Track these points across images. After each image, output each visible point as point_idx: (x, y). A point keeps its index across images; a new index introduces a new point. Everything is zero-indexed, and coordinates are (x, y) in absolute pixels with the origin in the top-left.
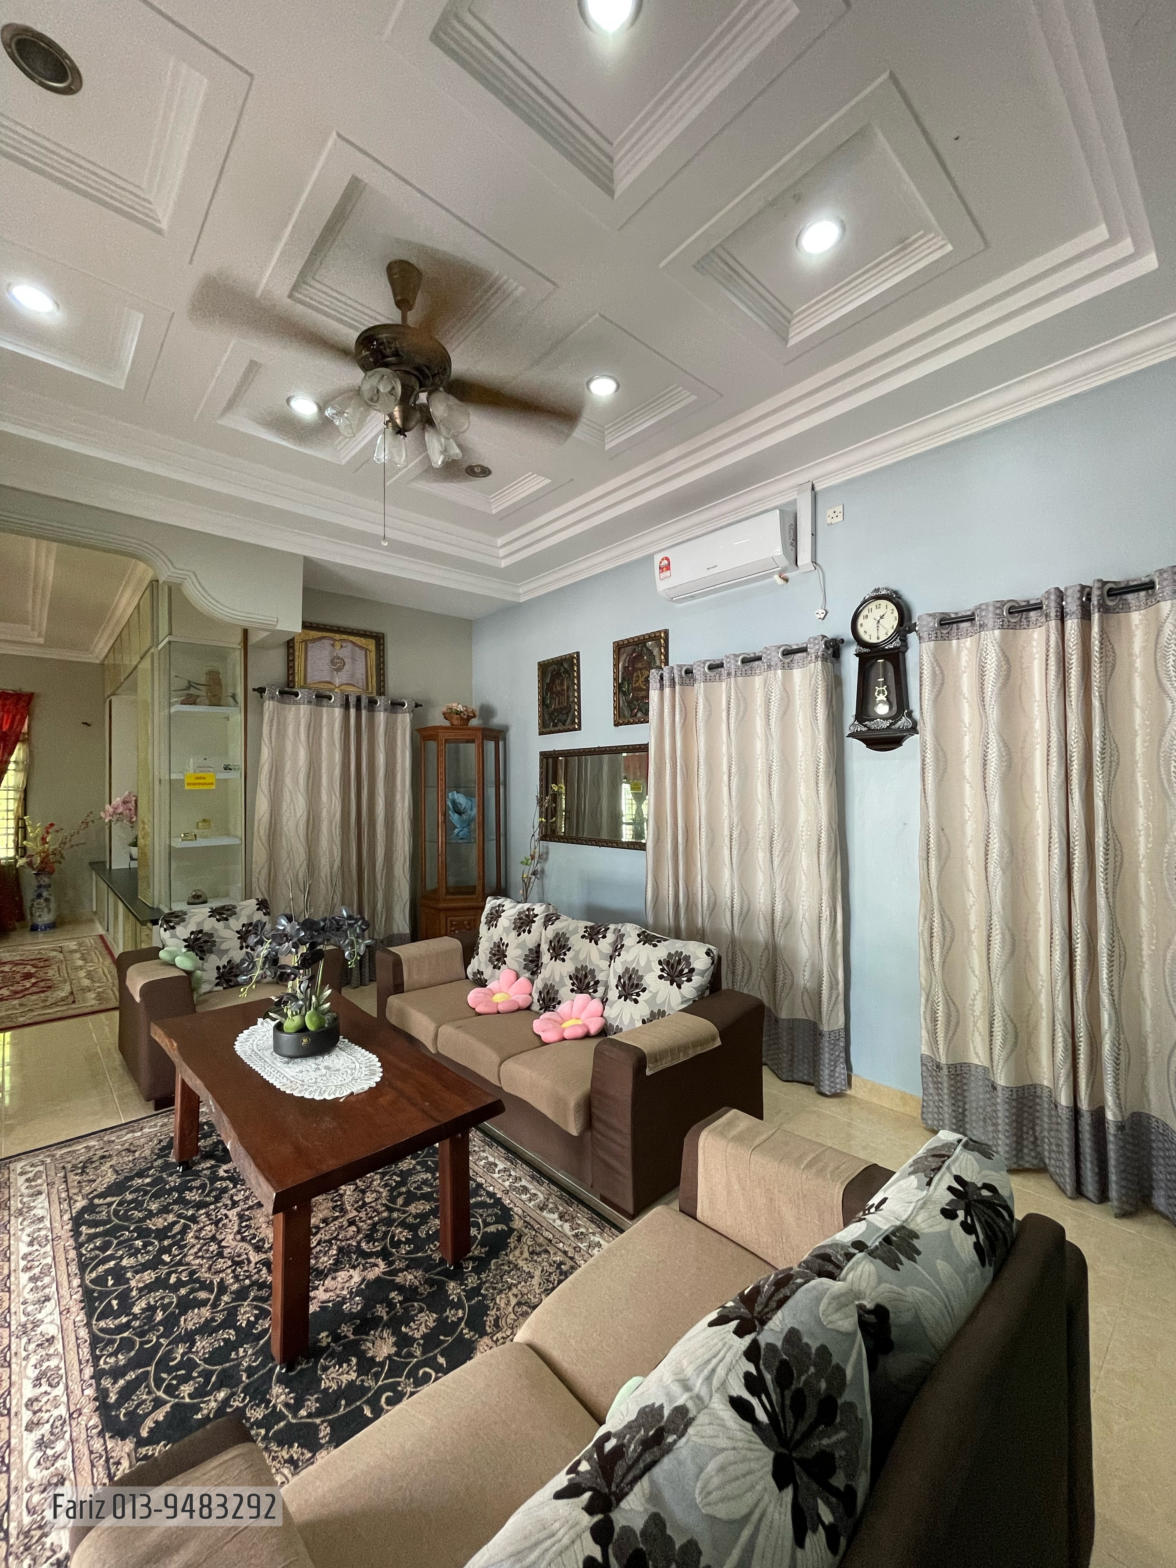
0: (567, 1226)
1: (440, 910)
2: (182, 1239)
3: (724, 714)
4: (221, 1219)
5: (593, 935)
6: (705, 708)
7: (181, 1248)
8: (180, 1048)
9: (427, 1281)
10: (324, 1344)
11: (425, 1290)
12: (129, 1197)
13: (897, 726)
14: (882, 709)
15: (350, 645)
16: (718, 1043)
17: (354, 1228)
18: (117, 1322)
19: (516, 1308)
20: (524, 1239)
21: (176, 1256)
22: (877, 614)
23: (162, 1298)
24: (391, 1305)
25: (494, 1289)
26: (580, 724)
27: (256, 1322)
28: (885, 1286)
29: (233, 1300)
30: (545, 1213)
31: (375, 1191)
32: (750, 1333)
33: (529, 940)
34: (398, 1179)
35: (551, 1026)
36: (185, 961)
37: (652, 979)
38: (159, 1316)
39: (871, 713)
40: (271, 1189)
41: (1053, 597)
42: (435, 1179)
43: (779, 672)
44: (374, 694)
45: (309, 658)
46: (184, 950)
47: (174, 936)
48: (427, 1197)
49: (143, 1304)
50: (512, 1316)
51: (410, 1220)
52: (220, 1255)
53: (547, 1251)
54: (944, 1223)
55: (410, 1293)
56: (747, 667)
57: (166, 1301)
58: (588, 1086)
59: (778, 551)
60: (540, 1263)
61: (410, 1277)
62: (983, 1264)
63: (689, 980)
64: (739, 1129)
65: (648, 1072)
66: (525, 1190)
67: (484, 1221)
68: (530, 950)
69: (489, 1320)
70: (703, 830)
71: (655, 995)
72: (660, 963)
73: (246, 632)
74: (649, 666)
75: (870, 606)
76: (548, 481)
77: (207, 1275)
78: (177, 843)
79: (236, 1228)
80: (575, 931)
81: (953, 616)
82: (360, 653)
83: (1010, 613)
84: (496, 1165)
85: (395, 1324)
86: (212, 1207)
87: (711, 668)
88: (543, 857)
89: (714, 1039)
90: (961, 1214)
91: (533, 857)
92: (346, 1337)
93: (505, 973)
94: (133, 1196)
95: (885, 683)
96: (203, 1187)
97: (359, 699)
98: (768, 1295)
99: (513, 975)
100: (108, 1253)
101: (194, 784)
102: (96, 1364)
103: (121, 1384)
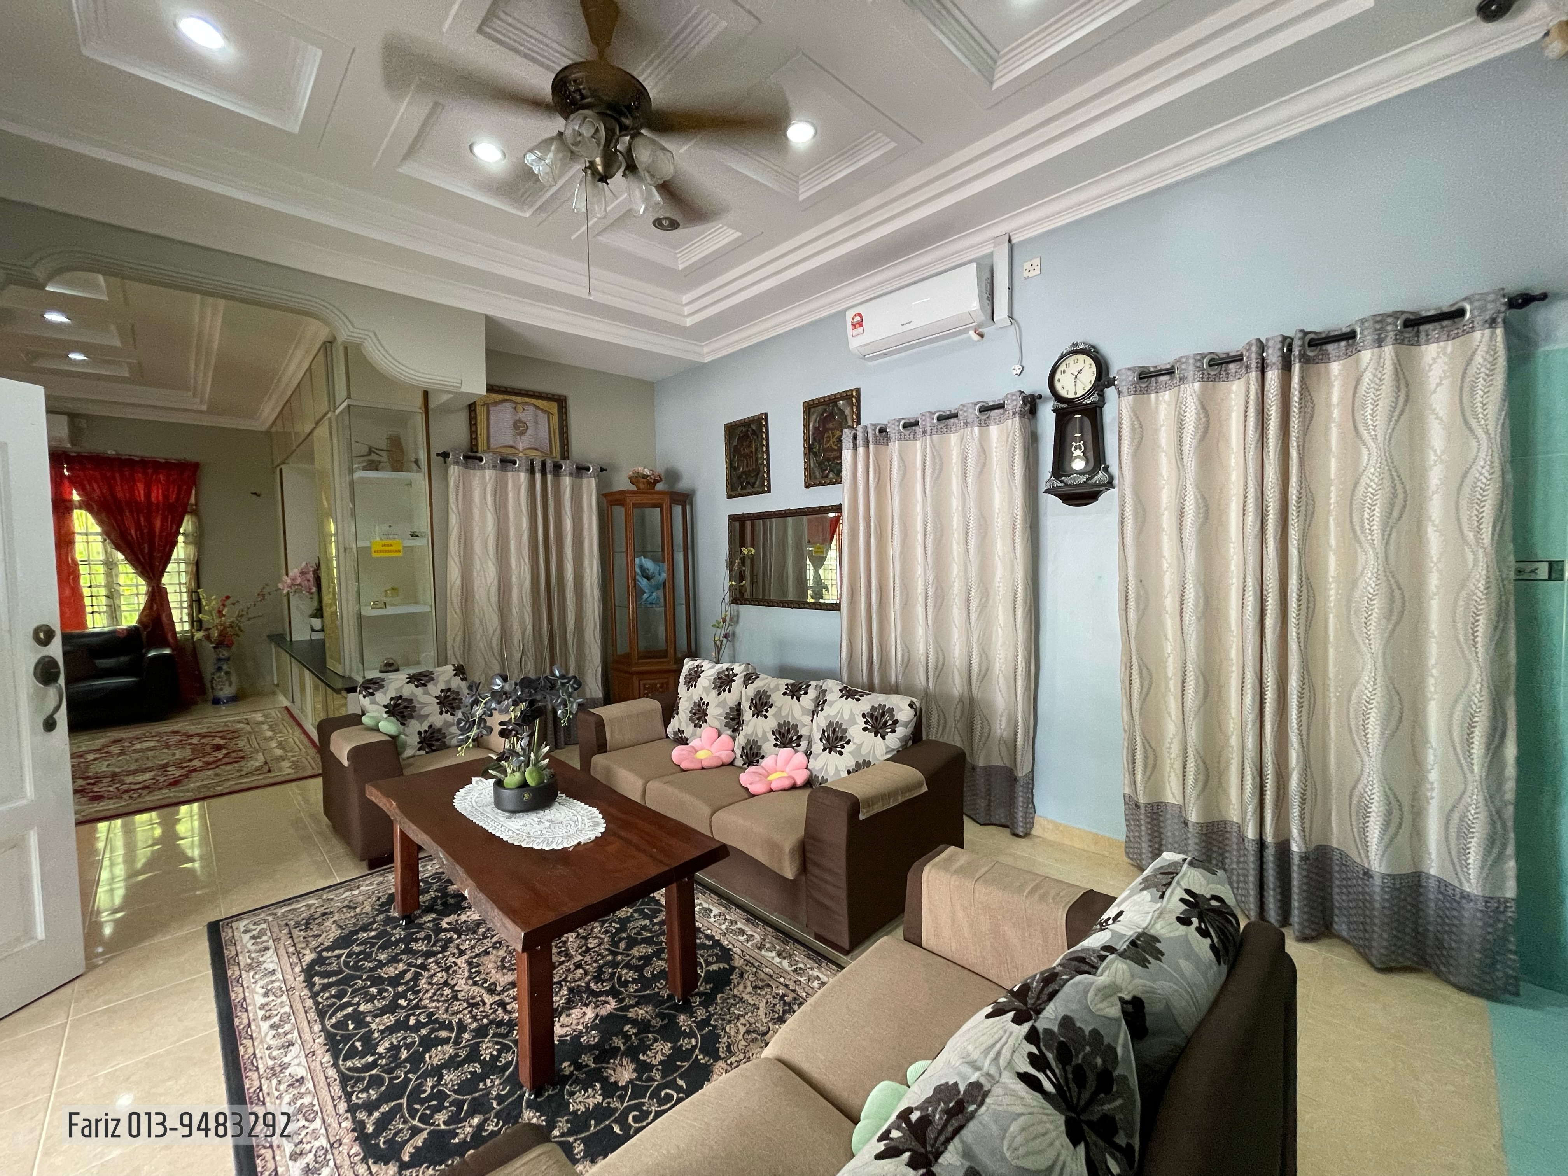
0: (785, 963)
1: (633, 674)
2: (416, 985)
3: (919, 474)
4: (451, 967)
5: (795, 692)
6: (899, 467)
7: (416, 993)
8: (399, 806)
9: (657, 1015)
10: (567, 1073)
11: (657, 1023)
12: (356, 949)
13: (1093, 481)
14: (1078, 465)
15: (532, 408)
16: (925, 789)
17: (581, 971)
18: (363, 1061)
19: (746, 1036)
20: (746, 976)
21: (411, 1000)
22: (1074, 369)
23: (405, 1038)
24: (626, 1037)
25: (723, 1020)
26: (769, 487)
27: (499, 1056)
28: (1138, 981)
29: (474, 1038)
30: (763, 952)
31: (596, 937)
32: (1027, 1021)
33: (730, 698)
34: (617, 926)
35: (758, 779)
36: (389, 726)
37: (856, 732)
38: (404, 1054)
39: (1068, 469)
40: (519, 930)
41: (1254, 348)
42: (654, 925)
43: (976, 429)
44: (558, 459)
45: (492, 422)
46: (385, 716)
47: (374, 702)
48: (648, 941)
49: (387, 1045)
50: (743, 1043)
51: (634, 962)
52: (455, 998)
53: (769, 986)
54: (1182, 929)
55: (644, 1026)
56: (942, 424)
57: (409, 1040)
58: (802, 833)
59: (975, 305)
60: (764, 996)
61: (641, 1012)
62: (1219, 963)
63: (893, 731)
64: (958, 864)
65: (862, 817)
66: (742, 932)
67: (706, 961)
68: (731, 708)
69: (722, 1046)
70: (897, 588)
71: (859, 746)
72: (864, 716)
73: (426, 394)
74: (842, 425)
75: (1067, 361)
76: (738, 234)
77: (445, 1016)
78: (367, 611)
79: (467, 974)
80: (777, 688)
81: (1152, 369)
82: (543, 418)
83: (1210, 365)
84: (711, 911)
85: (633, 1053)
86: (440, 956)
87: (905, 426)
88: (735, 620)
89: (920, 785)
90: (1195, 921)
91: (724, 621)
92: (587, 1065)
93: (706, 731)
94: (361, 948)
95: (1081, 438)
96: (428, 938)
97: (544, 464)
98: (1038, 990)
99: (715, 733)
100: (345, 1000)
101: (381, 551)
102: (349, 1099)
103: (376, 1115)
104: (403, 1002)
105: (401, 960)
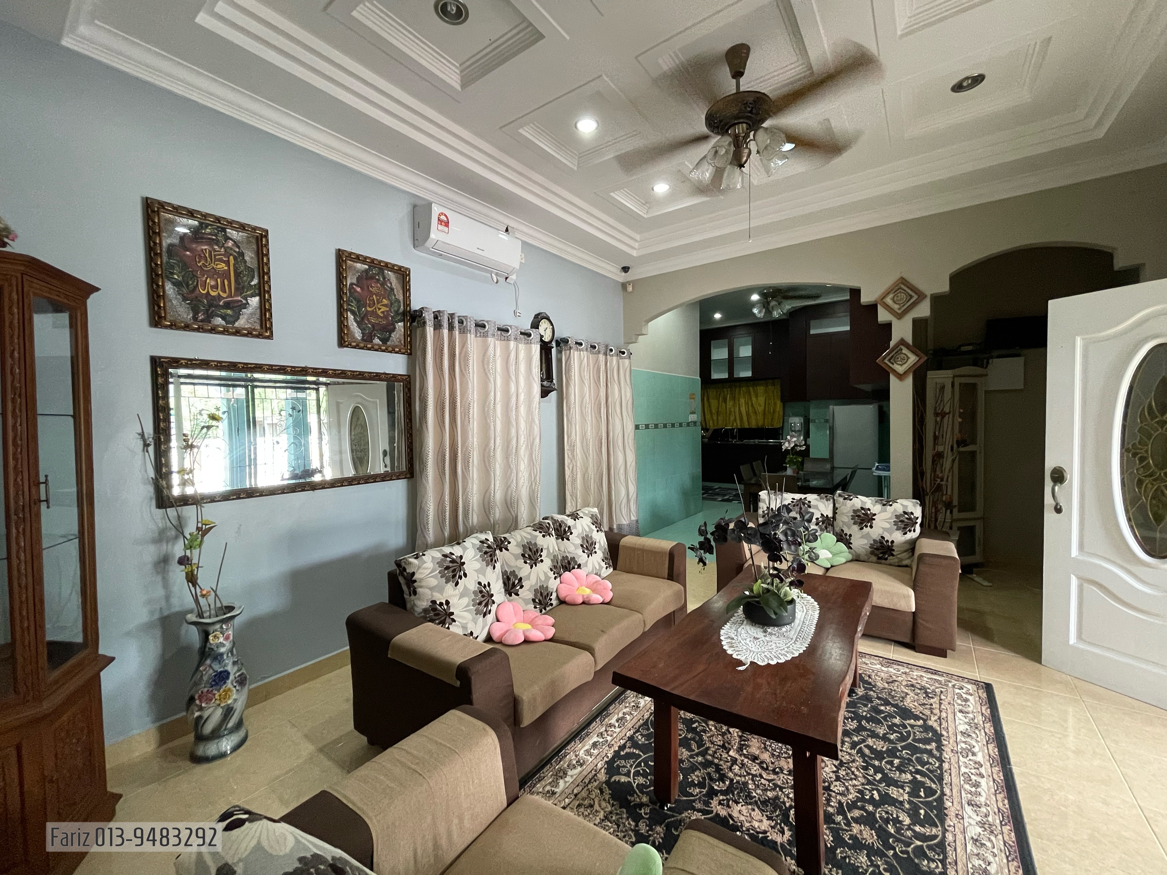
18: (923, 779)
21: (869, 791)
23: (890, 770)
38: (896, 761)
49: (904, 776)
57: (889, 767)
102: (941, 767)
103: (928, 747)
104: (876, 796)
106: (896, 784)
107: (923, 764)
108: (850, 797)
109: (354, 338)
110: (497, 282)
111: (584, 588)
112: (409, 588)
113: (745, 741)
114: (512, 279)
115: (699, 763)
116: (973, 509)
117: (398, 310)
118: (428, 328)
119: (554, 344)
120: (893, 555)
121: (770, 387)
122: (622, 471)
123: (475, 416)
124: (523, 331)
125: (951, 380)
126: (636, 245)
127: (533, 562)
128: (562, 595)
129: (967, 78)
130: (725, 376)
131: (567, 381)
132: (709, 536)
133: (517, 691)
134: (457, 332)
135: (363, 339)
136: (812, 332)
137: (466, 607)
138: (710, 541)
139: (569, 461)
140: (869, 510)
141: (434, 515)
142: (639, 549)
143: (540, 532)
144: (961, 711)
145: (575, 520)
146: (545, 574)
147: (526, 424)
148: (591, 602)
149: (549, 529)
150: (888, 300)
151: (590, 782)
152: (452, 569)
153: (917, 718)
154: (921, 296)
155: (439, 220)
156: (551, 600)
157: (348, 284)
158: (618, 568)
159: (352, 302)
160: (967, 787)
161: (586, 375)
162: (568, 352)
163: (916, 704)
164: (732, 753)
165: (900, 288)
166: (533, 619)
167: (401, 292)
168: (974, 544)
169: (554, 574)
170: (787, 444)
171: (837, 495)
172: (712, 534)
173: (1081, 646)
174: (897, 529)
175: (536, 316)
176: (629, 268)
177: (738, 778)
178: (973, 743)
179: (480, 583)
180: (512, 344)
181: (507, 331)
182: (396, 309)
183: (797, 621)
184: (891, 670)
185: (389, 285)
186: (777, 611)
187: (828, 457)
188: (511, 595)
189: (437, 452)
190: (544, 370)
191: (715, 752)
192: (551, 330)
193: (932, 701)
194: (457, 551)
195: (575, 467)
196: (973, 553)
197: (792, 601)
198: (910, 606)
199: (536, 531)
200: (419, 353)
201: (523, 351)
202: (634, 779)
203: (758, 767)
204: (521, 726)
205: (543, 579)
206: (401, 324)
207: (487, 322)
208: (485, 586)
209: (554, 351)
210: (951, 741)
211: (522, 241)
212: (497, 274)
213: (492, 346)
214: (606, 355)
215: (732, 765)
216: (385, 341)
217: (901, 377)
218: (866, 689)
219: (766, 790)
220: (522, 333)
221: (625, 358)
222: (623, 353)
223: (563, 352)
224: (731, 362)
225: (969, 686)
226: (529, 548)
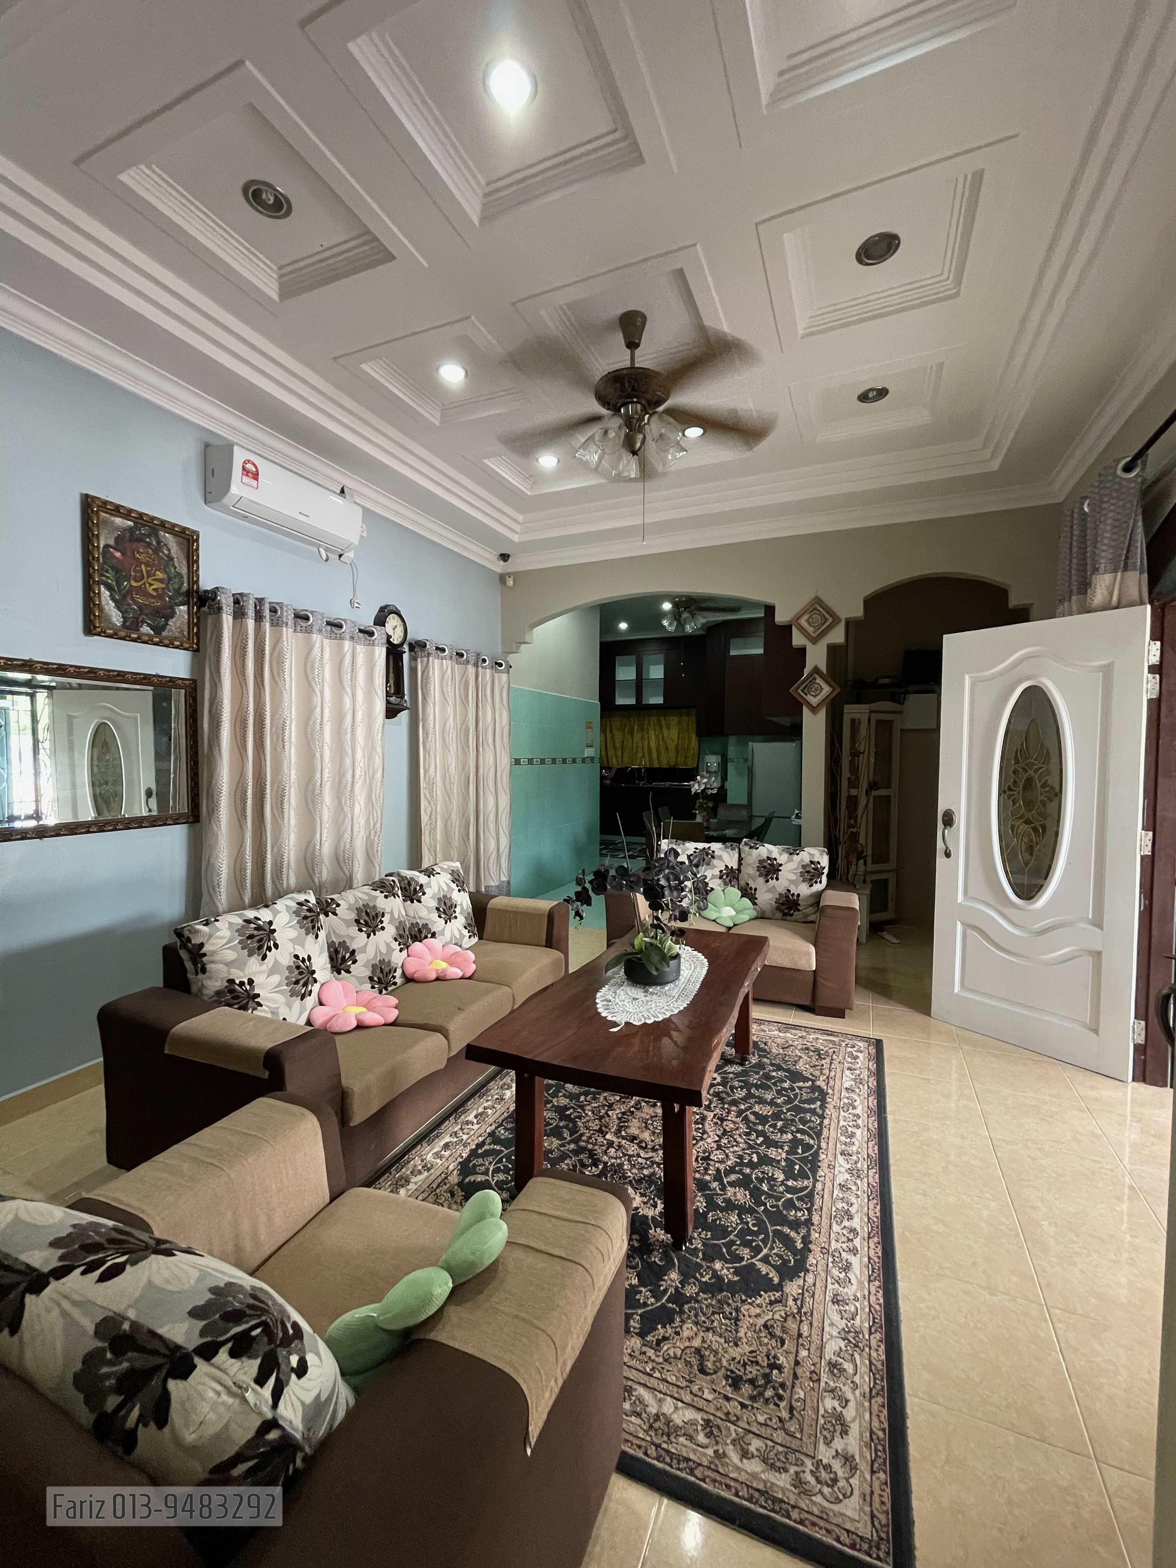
12: (745, 1255)
18: (803, 1137)
23: (773, 1132)
38: (780, 1124)
52: (725, 1133)
57: (771, 1129)
100: (789, 1196)
102: (821, 1124)
103: (812, 1106)
104: (755, 1158)
105: (725, 1200)
106: (776, 1145)
107: (804, 1121)
108: (729, 1163)
109: (110, 623)
110: (327, 560)
111: (439, 961)
112: (195, 963)
113: (625, 1122)
114: (348, 557)
115: (571, 1151)
116: (887, 861)
117: (180, 588)
118: (224, 616)
119: (406, 648)
120: (799, 910)
121: (684, 718)
122: (492, 817)
123: (293, 740)
124: (362, 628)
125: (867, 715)
126: (518, 528)
127: (371, 929)
128: (410, 970)
129: (872, 390)
130: (632, 701)
131: (424, 698)
132: (588, 885)
133: (345, 1082)
134: (268, 625)
135: (124, 625)
136: (733, 653)
137: (276, 987)
138: (588, 891)
139: (427, 804)
140: (775, 859)
141: (229, 874)
142: (510, 912)
143: (382, 892)
144: (849, 1069)
145: (429, 877)
146: (388, 945)
147: (363, 753)
148: (448, 977)
149: (393, 888)
150: (803, 622)
151: (438, 1187)
152: (258, 938)
153: (806, 1080)
154: (836, 620)
155: (244, 469)
156: (394, 977)
157: (102, 546)
158: (484, 936)
159: (107, 571)
160: (843, 1139)
161: (450, 690)
162: (425, 659)
163: (807, 1066)
164: (608, 1136)
165: (815, 609)
166: (369, 1002)
167: (185, 563)
168: (887, 898)
169: (399, 945)
170: (696, 786)
171: (743, 843)
172: (590, 882)
173: (965, 994)
174: (803, 881)
175: (382, 609)
176: (508, 556)
177: (613, 1161)
178: (856, 1097)
179: (296, 957)
180: (347, 644)
181: (340, 626)
182: (176, 586)
183: (682, 979)
184: (788, 1035)
185: (166, 552)
186: (658, 966)
187: (746, 803)
188: (339, 973)
189: (234, 787)
190: (392, 681)
191: (590, 1138)
192: (402, 628)
193: (824, 1062)
194: (265, 915)
195: (434, 811)
196: (885, 909)
197: (677, 956)
198: (810, 965)
199: (376, 890)
200: (210, 650)
201: (362, 655)
202: (493, 1176)
203: (636, 1147)
204: (351, 1125)
205: (384, 950)
206: (184, 608)
207: (312, 612)
208: (303, 961)
209: (406, 657)
210: (835, 1098)
211: (364, 508)
212: (326, 550)
213: (318, 645)
214: (477, 667)
215: (608, 1149)
216: (158, 630)
217: (814, 709)
218: (760, 1056)
219: (643, 1168)
220: (361, 631)
221: (502, 672)
222: (500, 665)
223: (419, 660)
224: (639, 684)
225: (861, 1044)
226: (366, 912)
